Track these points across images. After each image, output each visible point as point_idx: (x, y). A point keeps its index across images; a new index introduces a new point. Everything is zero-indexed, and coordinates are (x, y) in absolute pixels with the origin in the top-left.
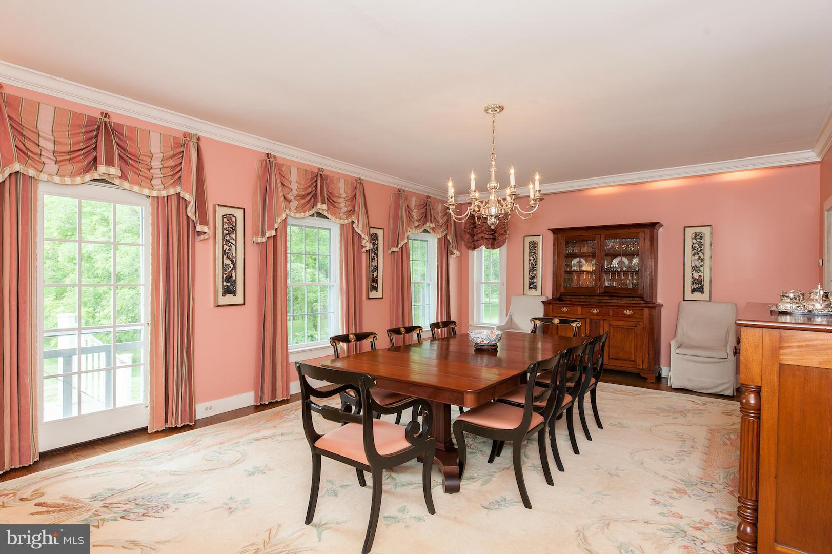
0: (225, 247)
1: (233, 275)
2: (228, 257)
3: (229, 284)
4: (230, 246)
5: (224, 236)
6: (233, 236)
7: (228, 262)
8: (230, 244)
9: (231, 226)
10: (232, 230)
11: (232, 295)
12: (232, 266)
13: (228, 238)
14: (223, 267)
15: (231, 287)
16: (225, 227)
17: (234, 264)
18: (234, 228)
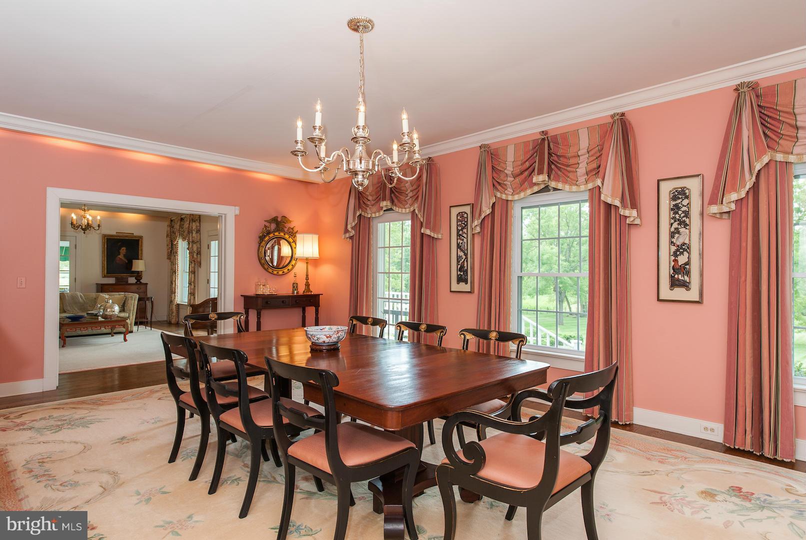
0: (459, 241)
1: (465, 265)
2: (462, 250)
3: (462, 273)
4: (463, 240)
5: (458, 231)
6: (465, 230)
7: (461, 254)
8: (462, 238)
9: (463, 222)
10: (464, 226)
11: (464, 283)
12: (464, 257)
13: (461, 233)
14: (458, 259)
15: (463, 277)
16: (459, 223)
17: (466, 255)
18: (466, 224)
